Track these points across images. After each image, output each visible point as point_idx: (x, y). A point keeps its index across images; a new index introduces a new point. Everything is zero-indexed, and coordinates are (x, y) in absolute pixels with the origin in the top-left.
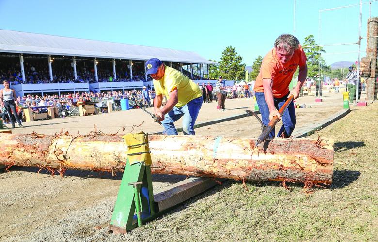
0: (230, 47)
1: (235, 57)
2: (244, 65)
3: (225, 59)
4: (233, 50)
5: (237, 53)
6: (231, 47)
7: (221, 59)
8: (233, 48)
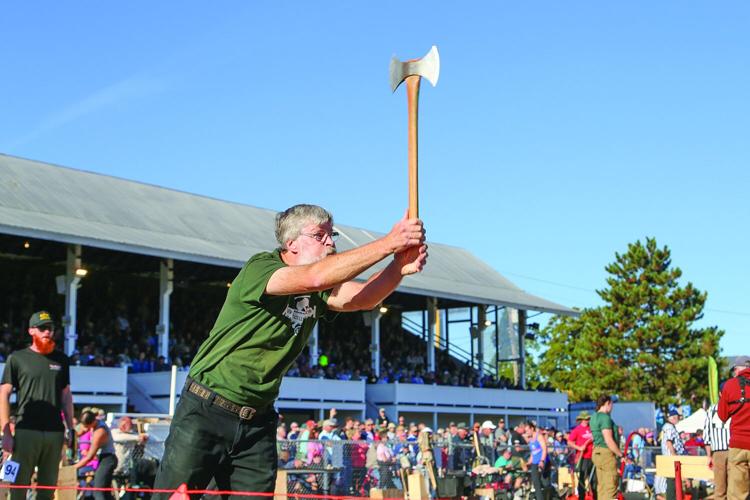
0: (644, 243)
1: (671, 292)
2: (712, 330)
3: (619, 299)
4: (661, 256)
5: (678, 274)
6: (652, 244)
7: (603, 294)
8: (660, 247)
